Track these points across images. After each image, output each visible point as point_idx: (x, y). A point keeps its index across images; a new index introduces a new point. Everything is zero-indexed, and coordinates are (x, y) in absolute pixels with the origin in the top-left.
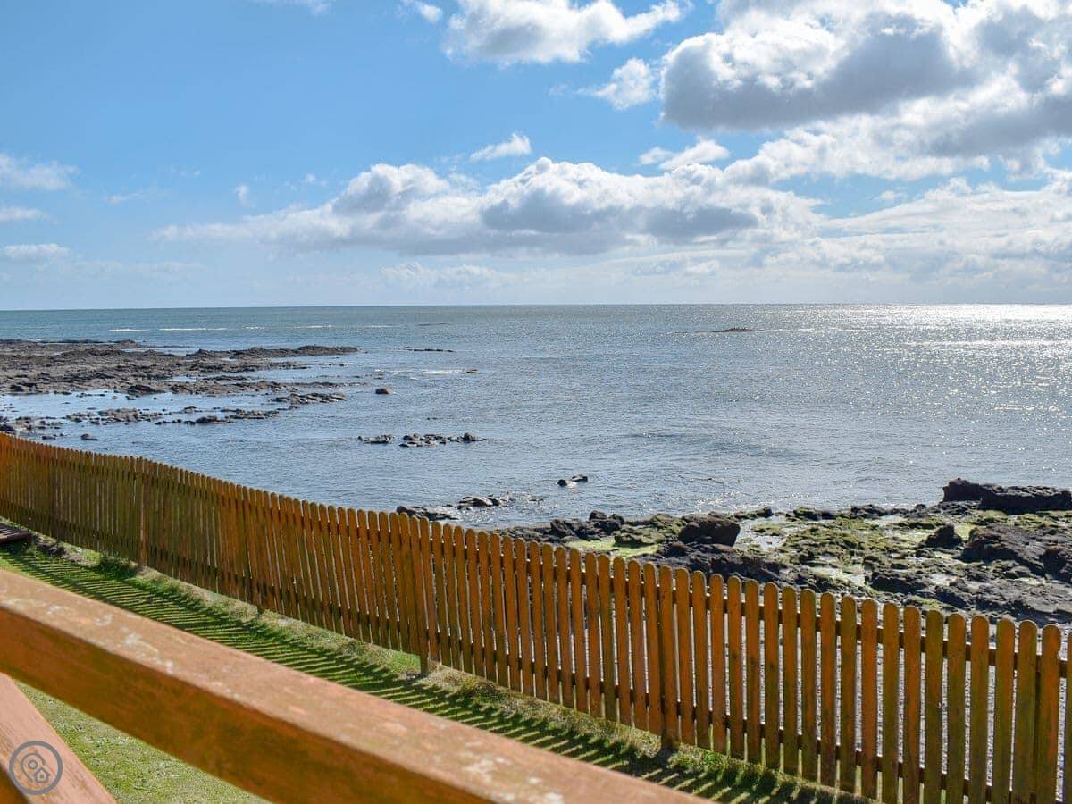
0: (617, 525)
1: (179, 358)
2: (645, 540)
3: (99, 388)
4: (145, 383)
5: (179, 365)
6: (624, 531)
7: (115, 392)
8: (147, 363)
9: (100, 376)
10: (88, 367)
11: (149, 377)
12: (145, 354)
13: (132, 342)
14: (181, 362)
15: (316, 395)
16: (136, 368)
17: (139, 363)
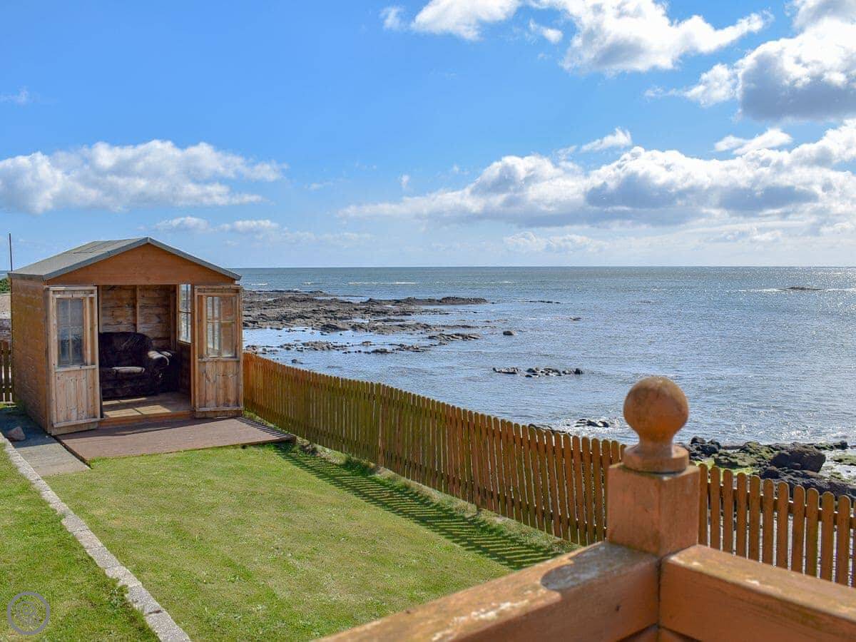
0: (715, 449)
1: (355, 304)
2: (740, 463)
3: (301, 326)
4: (333, 323)
5: (356, 309)
6: (721, 455)
7: (313, 329)
8: (333, 308)
9: (300, 317)
10: (292, 310)
11: (335, 318)
12: (331, 301)
13: (321, 292)
14: (357, 307)
15: (458, 335)
16: (326, 312)
17: (327, 308)
